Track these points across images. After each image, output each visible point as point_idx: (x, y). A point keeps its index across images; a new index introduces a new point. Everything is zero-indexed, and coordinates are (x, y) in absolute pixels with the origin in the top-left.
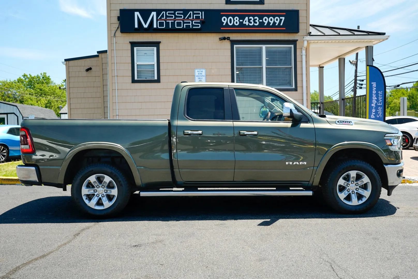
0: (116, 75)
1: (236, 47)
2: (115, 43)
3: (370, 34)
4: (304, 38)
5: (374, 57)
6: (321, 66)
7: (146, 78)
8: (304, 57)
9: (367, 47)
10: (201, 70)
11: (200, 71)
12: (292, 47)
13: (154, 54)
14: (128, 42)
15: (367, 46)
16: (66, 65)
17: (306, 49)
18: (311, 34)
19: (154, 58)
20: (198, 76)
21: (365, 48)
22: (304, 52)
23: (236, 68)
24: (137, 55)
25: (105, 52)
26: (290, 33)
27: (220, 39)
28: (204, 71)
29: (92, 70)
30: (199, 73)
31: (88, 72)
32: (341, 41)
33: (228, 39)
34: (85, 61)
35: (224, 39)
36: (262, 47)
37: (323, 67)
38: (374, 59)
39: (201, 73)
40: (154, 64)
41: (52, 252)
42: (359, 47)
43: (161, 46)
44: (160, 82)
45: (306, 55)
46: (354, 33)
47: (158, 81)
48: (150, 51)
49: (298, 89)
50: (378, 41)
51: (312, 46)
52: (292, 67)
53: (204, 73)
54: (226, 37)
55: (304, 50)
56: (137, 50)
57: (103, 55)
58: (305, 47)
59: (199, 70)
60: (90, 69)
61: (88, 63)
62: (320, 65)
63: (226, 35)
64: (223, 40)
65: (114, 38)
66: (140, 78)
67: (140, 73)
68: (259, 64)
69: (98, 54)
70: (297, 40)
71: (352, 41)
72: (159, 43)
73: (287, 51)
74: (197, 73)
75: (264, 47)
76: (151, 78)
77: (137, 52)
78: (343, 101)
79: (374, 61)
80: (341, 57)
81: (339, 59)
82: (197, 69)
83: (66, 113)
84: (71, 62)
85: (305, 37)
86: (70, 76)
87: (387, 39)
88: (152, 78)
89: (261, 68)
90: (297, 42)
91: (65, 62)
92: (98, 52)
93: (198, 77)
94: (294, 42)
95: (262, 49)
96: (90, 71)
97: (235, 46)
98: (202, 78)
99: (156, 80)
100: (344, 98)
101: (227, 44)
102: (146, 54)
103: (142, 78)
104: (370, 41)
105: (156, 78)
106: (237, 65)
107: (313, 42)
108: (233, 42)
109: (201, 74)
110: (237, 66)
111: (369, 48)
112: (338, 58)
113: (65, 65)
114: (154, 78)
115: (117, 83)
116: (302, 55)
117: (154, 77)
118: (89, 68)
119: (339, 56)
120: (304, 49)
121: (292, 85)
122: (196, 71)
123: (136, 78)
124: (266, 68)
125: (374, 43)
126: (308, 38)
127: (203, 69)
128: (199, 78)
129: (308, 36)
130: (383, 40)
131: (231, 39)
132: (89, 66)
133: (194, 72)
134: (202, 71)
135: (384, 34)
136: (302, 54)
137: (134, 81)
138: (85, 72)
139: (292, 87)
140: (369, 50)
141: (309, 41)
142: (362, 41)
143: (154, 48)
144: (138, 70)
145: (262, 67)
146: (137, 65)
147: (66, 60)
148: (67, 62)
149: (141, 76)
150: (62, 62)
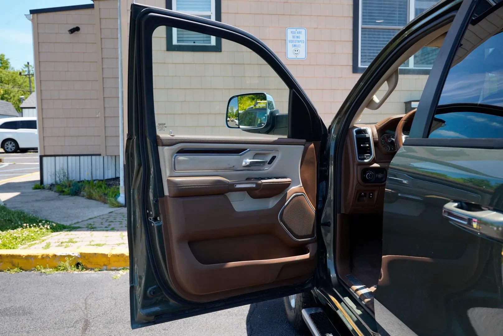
7: (194, 43)
10: (298, 30)
11: (296, 33)
16: (33, 20)
19: (210, 4)
20: (292, 41)
23: (362, 28)
28: (303, 31)
29: (79, 32)
30: (294, 35)
31: (74, 33)
34: (67, 14)
39: (298, 35)
40: (210, 16)
44: (221, 51)
47: (218, 49)
53: (303, 37)
57: (102, 3)
59: (294, 30)
60: (77, 29)
61: (73, 19)
66: (184, 41)
67: (183, 33)
74: (290, 37)
76: (203, 42)
82: (290, 27)
83: (35, 108)
84: (41, 16)
86: (40, 41)
88: (205, 42)
91: (32, 15)
93: (293, 44)
96: (76, 32)
98: (299, 46)
99: (213, 46)
103: (186, 42)
105: (213, 43)
106: (364, 23)
109: (297, 37)
110: (363, 24)
113: (30, 20)
114: (210, 43)
117: (210, 40)
118: (75, 27)
122: (289, 31)
123: (175, 42)
127: (301, 28)
128: (295, 46)
132: (74, 24)
133: (285, 34)
134: (300, 33)
137: (170, 47)
138: (68, 35)
147: (33, 12)
148: (35, 15)
149: (185, 39)
150: (25, 15)
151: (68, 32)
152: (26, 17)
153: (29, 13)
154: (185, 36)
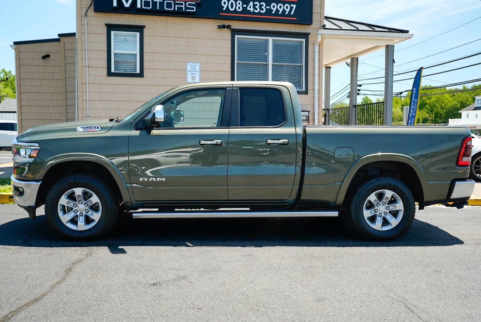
0: (87, 66)
1: (237, 38)
2: (87, 25)
3: (392, 31)
4: (317, 31)
5: (394, 59)
6: (328, 66)
7: (126, 71)
8: (317, 54)
9: (387, 47)
10: (195, 64)
11: (193, 66)
12: (303, 41)
13: (136, 41)
14: (104, 24)
15: (388, 45)
16: (15, 49)
17: (320, 44)
18: (326, 27)
19: (136, 47)
20: (190, 71)
21: (385, 47)
22: (317, 48)
23: (237, 63)
24: (115, 41)
25: (73, 35)
26: (301, 24)
27: (219, 27)
28: (198, 65)
29: (48, 58)
30: (192, 67)
31: (44, 60)
32: (359, 38)
33: (229, 27)
34: (40, 45)
35: (224, 27)
36: (269, 39)
37: (330, 68)
38: (395, 60)
39: (195, 67)
40: (136, 54)
41: (45, 295)
42: (378, 46)
43: (146, 31)
44: (143, 77)
45: (319, 52)
46: (374, 29)
47: (141, 75)
48: (131, 37)
49: (309, 92)
50: (400, 40)
51: (326, 41)
52: (303, 66)
53: (198, 68)
54: (226, 25)
55: (317, 46)
56: (114, 35)
57: (66, 39)
58: (318, 42)
59: (192, 64)
60: (48, 56)
61: (45, 49)
62: (326, 65)
63: (226, 23)
64: (223, 29)
65: (86, 18)
66: (118, 70)
67: (118, 64)
68: (263, 60)
69: (59, 38)
70: (310, 34)
71: (371, 38)
72: (144, 27)
73: (297, 46)
74: (189, 68)
75: (271, 39)
76: (131, 70)
77: (114, 38)
78: (355, 108)
79: (395, 62)
80: (353, 57)
81: (351, 59)
82: (189, 62)
83: (15, 112)
84: (22, 46)
85: (319, 30)
86: (20, 64)
87: (411, 38)
88: (133, 70)
89: (266, 64)
90: (310, 36)
91: (15, 45)
92: (59, 35)
93: (191, 73)
94: (306, 36)
95: (268, 41)
96: (47, 58)
97: (236, 36)
98: (195, 74)
99: (138, 74)
100: (355, 105)
101: (227, 34)
102: (126, 40)
103: (120, 70)
104: (391, 39)
105: (138, 71)
106: (238, 59)
107: (327, 36)
108: (235, 32)
109: (194, 68)
110: (238, 61)
111: (390, 48)
112: (351, 57)
113: (13, 49)
114: (136, 71)
115: (88, 75)
116: (314, 52)
117: (136, 69)
118: (46, 55)
119: (352, 56)
120: (317, 44)
121: (302, 87)
122: (189, 64)
123: (113, 70)
124: (273, 65)
125: (395, 41)
126: (323, 31)
127: (197, 62)
128: (192, 74)
129: (322, 29)
130: (406, 39)
131: (232, 27)
132: (46, 52)
133: (186, 66)
134: (196, 66)
135: (407, 32)
136: (314, 50)
137: (110, 74)
138: (41, 60)
139: (302, 89)
140: (390, 50)
141: (323, 35)
142: (383, 38)
143: (136, 34)
144: (115, 60)
145: (268, 64)
146: (114, 53)
147: (15, 43)
148: (18, 46)
149: (120, 68)
150: (10, 45)
151: (41, 58)
152: (11, 47)
153: (13, 44)
154: (120, 66)
